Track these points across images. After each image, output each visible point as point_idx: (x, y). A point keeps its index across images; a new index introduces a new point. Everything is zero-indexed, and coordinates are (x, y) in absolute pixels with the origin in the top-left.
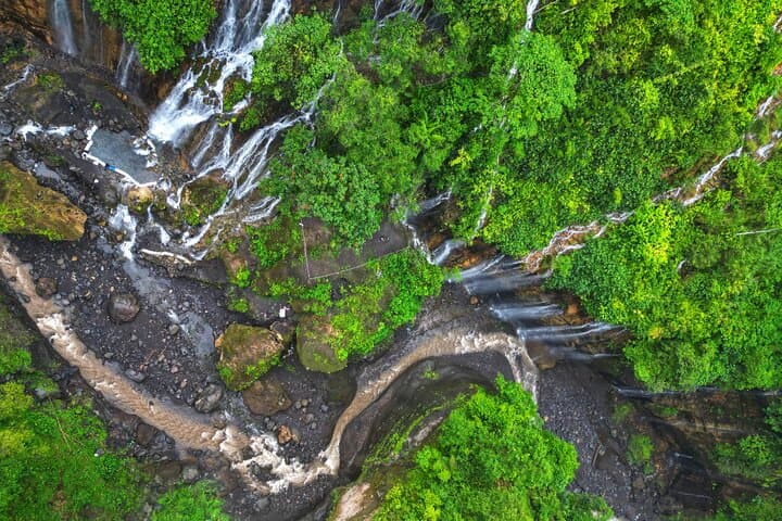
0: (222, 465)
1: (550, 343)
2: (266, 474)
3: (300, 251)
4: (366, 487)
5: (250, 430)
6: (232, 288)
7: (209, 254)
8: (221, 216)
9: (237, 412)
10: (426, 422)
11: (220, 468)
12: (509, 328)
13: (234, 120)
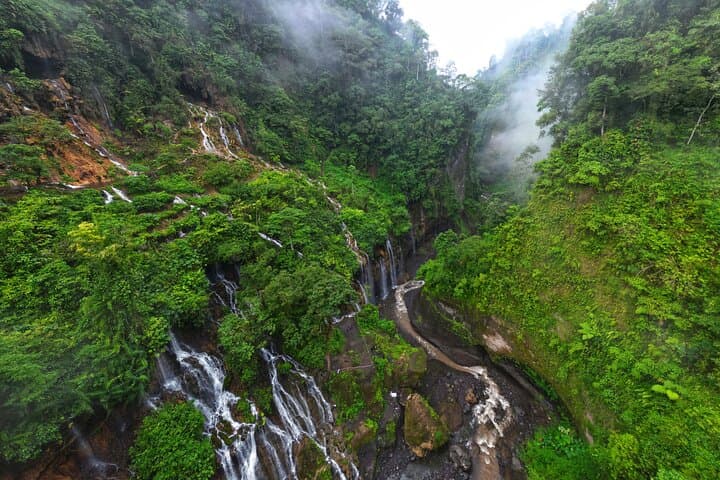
0: (503, 444)
1: (398, 273)
2: (498, 410)
3: (355, 373)
4: (485, 337)
5: (474, 425)
6: (379, 438)
7: (355, 461)
8: (328, 449)
9: (465, 437)
10: (443, 311)
11: (506, 446)
12: (392, 292)
13: (262, 414)
